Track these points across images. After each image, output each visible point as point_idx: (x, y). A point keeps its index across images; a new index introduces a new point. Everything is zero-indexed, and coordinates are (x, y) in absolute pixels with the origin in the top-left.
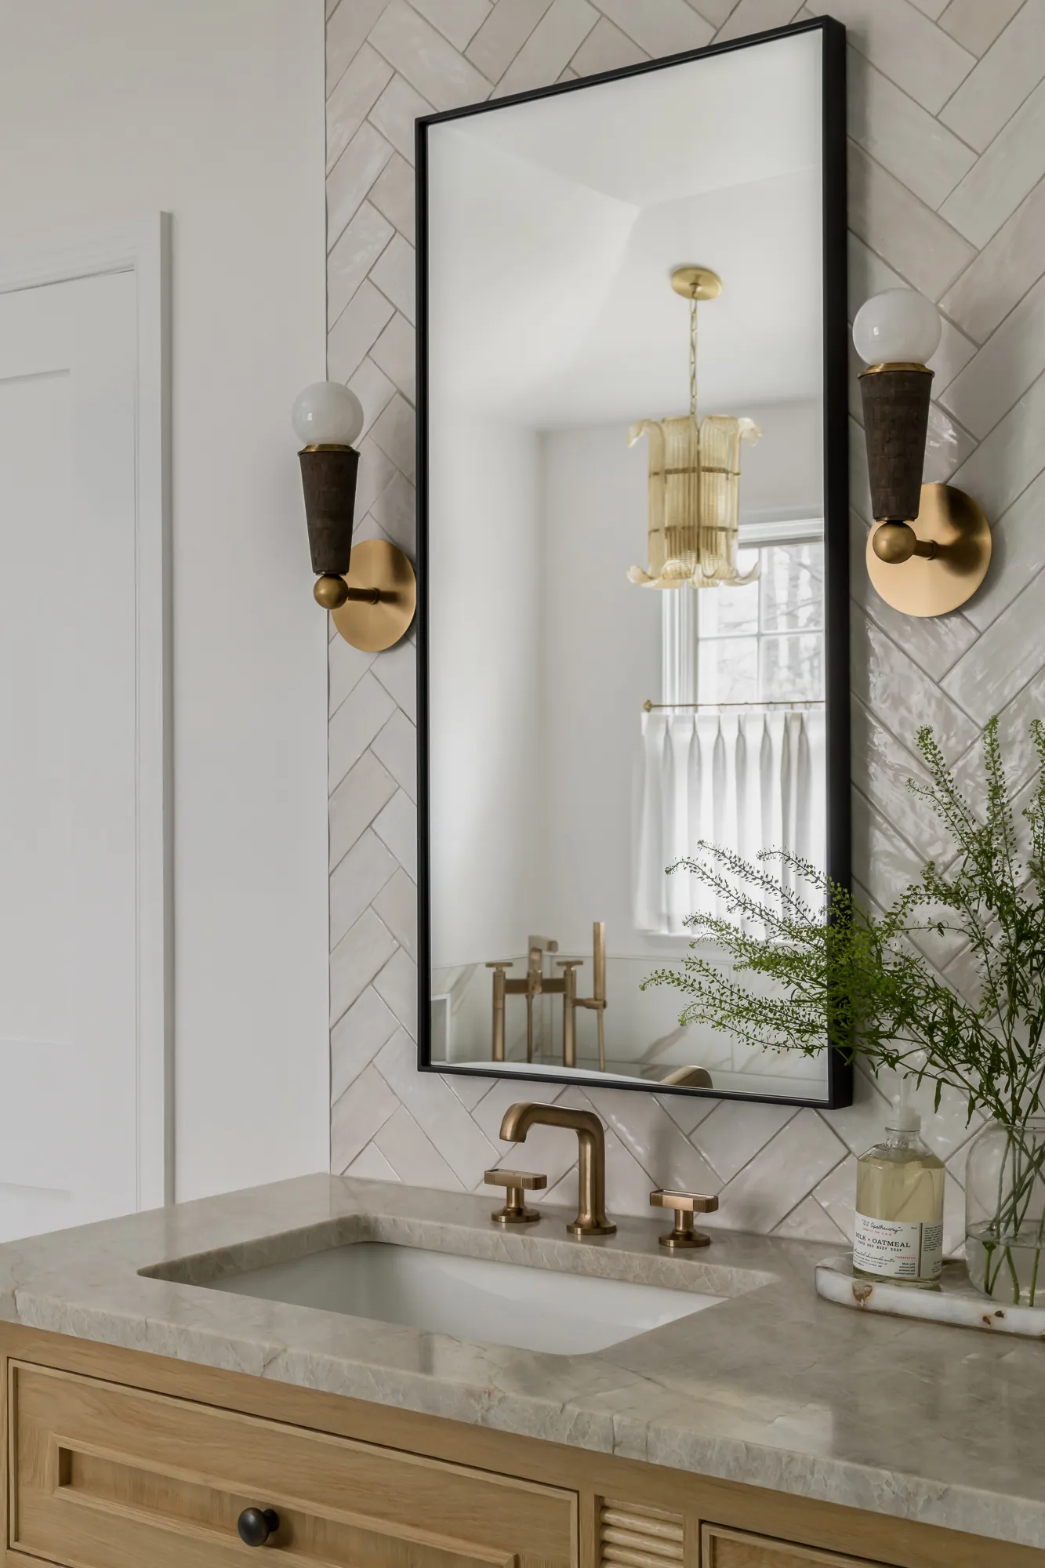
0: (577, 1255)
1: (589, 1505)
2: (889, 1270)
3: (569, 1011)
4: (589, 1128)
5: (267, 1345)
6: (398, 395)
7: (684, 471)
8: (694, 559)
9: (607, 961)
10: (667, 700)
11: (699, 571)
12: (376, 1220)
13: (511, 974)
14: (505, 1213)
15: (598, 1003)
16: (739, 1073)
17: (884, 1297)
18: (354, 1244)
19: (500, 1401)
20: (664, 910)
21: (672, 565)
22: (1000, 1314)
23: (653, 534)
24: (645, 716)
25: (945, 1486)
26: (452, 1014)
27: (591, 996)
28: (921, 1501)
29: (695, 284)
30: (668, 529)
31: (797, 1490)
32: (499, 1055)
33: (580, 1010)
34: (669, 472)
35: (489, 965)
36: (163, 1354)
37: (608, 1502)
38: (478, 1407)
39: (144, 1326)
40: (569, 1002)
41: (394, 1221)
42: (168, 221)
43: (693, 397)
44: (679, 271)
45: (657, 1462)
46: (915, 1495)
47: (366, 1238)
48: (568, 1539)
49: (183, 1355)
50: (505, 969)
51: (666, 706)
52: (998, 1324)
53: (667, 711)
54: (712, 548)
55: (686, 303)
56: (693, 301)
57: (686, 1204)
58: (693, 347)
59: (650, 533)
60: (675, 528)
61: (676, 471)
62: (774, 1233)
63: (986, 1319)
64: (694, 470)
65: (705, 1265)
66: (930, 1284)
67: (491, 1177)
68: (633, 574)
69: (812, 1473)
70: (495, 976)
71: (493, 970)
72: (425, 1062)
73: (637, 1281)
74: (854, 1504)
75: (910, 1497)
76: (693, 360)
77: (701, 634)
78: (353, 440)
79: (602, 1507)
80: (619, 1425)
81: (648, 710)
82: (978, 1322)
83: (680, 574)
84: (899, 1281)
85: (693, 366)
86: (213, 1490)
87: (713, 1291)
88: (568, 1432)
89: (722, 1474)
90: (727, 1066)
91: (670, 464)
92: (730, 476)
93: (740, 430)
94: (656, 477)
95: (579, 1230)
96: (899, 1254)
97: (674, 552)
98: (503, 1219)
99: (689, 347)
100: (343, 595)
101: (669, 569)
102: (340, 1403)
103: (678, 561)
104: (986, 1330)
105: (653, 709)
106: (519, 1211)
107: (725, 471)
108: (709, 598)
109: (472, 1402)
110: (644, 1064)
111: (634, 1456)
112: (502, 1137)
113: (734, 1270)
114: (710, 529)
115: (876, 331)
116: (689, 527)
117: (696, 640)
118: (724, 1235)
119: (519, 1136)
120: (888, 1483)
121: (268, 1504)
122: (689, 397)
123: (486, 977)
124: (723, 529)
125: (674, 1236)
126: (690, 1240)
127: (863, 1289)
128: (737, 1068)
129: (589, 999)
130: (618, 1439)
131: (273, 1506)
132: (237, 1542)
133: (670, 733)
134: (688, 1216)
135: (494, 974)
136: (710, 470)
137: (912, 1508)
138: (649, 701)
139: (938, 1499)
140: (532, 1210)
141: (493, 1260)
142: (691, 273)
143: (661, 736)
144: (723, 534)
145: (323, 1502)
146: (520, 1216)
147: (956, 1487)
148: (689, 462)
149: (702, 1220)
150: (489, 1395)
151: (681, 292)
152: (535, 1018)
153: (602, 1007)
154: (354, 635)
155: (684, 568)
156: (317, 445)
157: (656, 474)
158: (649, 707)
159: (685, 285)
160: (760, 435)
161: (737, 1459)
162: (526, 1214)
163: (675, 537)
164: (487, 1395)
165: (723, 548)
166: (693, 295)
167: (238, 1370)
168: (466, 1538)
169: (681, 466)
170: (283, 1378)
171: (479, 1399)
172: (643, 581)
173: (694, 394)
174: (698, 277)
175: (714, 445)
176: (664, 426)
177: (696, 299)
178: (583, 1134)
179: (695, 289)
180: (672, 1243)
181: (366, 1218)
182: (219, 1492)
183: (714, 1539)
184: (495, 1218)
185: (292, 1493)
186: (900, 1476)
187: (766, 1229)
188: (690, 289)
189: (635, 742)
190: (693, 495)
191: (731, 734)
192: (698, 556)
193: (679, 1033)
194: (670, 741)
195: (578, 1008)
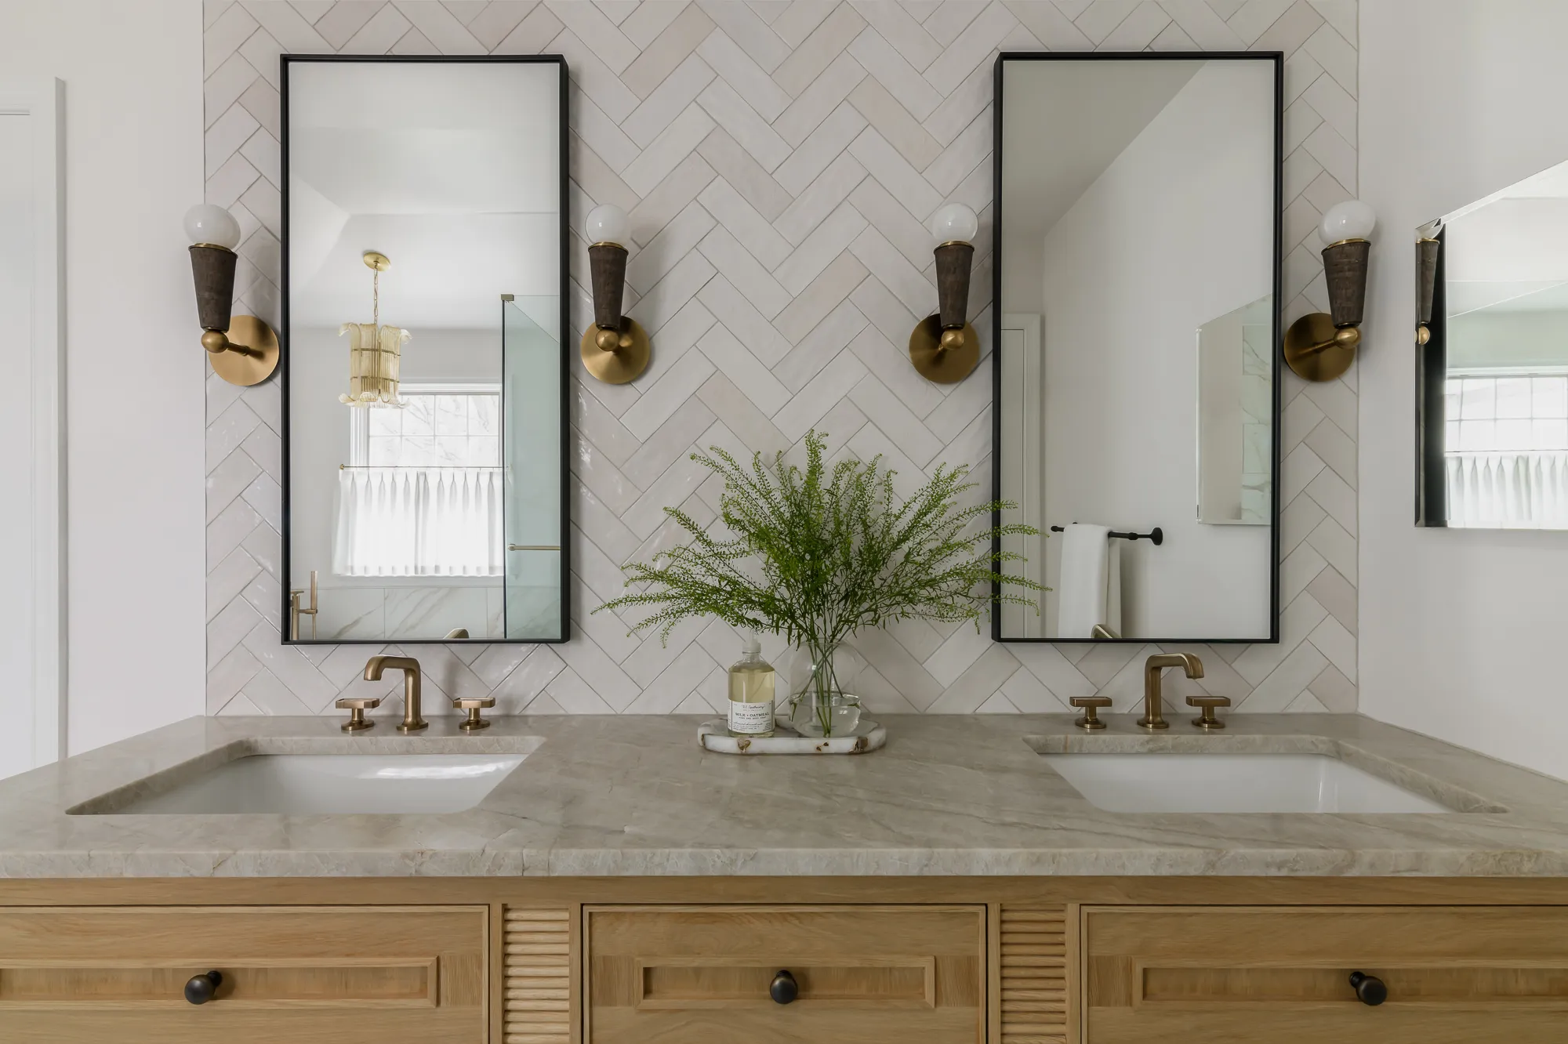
0: (410, 743)
1: (497, 910)
2: (760, 730)
4: (411, 668)
5: (216, 852)
6: (263, 228)
7: (373, 350)
8: (377, 393)
9: (318, 590)
10: (353, 463)
11: (380, 399)
12: (256, 741)
14: (351, 724)
15: (313, 611)
17: (757, 745)
18: (239, 759)
19: (431, 857)
20: (349, 564)
21: (366, 394)
22: (826, 744)
23: (354, 379)
24: (341, 471)
25: (755, 851)
28: (739, 863)
29: (376, 262)
30: (363, 377)
31: (658, 873)
33: (302, 615)
34: (363, 350)
36: (108, 876)
37: (509, 907)
38: (412, 864)
39: (88, 858)
40: (296, 612)
41: (271, 740)
42: (61, 87)
43: (376, 317)
44: (369, 253)
45: (556, 875)
46: (736, 860)
47: (248, 754)
48: (481, 937)
49: (129, 874)
51: (352, 467)
52: (825, 750)
53: (352, 470)
54: (387, 389)
55: (372, 271)
56: (376, 271)
57: (473, 704)
58: (376, 292)
59: (351, 379)
60: (366, 377)
61: (367, 350)
62: (524, 713)
63: (818, 748)
64: (377, 350)
65: (496, 737)
66: (770, 734)
67: (341, 704)
68: (342, 398)
69: (668, 860)
72: (286, 638)
73: (451, 752)
74: (698, 874)
75: (733, 862)
76: (376, 299)
77: (371, 434)
78: (233, 247)
79: (506, 909)
80: (527, 856)
81: (343, 469)
82: (813, 750)
83: (370, 399)
84: (760, 735)
85: (376, 301)
86: (154, 970)
87: (502, 751)
88: (487, 868)
89: (605, 873)
91: (364, 346)
92: (395, 355)
93: (401, 336)
94: (356, 351)
95: (406, 728)
96: (765, 719)
97: (364, 389)
98: (350, 728)
99: (374, 292)
100: (225, 345)
101: (364, 397)
102: (282, 883)
103: (369, 393)
104: (819, 753)
105: (345, 469)
106: (360, 722)
107: (393, 353)
108: (376, 413)
109: (408, 861)
111: (540, 874)
112: (366, 679)
113: (515, 737)
114: (386, 379)
115: (600, 225)
116: (374, 378)
117: (368, 437)
118: (498, 718)
119: (377, 676)
120: (719, 857)
121: (208, 969)
124: (393, 380)
125: (469, 723)
126: (478, 724)
127: (743, 743)
129: (308, 610)
130: (526, 865)
131: (216, 969)
132: (184, 1004)
133: (355, 480)
134: (477, 711)
136: (385, 351)
137: (734, 868)
138: (343, 464)
139: (751, 859)
140: (369, 721)
141: (348, 754)
142: (375, 256)
143: (349, 482)
144: (392, 383)
145: (266, 956)
146: (361, 725)
147: (763, 850)
148: (374, 346)
149: (485, 712)
150: (422, 853)
151: (369, 265)
153: (315, 614)
154: (227, 375)
155: (373, 397)
156: (205, 244)
158: (343, 467)
159: (370, 260)
161: (615, 862)
162: (364, 723)
163: (366, 382)
164: (420, 855)
165: (392, 389)
166: (376, 268)
167: (188, 875)
168: (396, 955)
169: (370, 347)
170: (233, 874)
171: (412, 859)
172: (348, 401)
173: (376, 315)
174: (378, 258)
175: (387, 341)
176: (360, 328)
178: (408, 671)
179: (377, 264)
180: (468, 728)
181: (248, 742)
182: (162, 970)
183: (591, 914)
184: (344, 729)
185: (236, 956)
186: (726, 851)
187: (517, 712)
188: (374, 264)
189: (335, 484)
190: (376, 362)
191: (388, 480)
192: (380, 393)
193: (356, 623)
194: (355, 484)
195: (300, 614)
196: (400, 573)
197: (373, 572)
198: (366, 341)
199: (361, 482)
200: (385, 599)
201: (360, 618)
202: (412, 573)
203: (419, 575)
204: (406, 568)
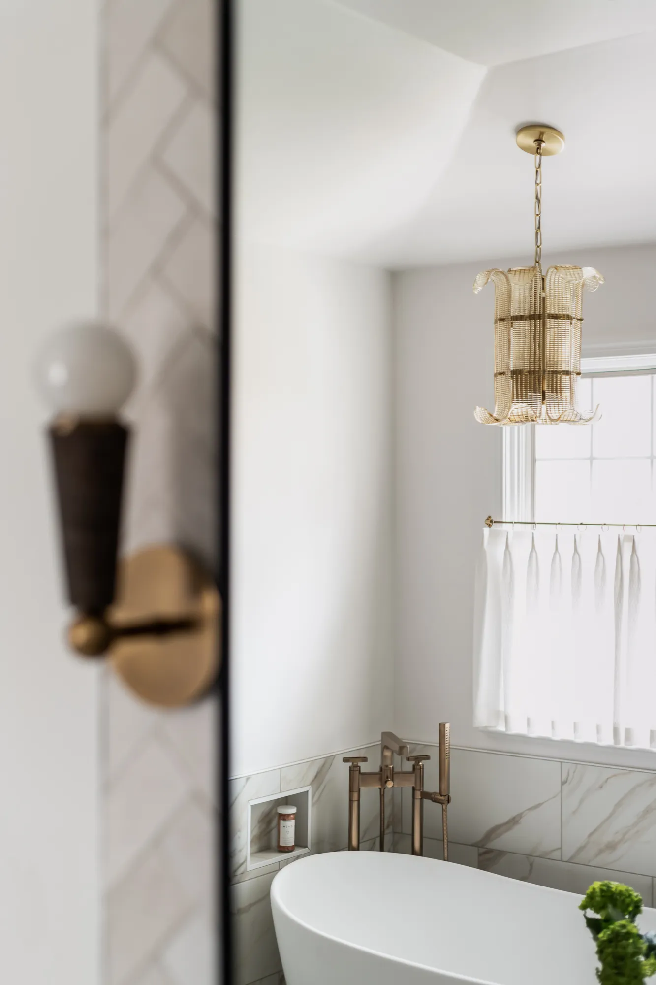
3: (417, 803)
7: (531, 317)
9: (451, 751)
10: (506, 516)
13: (364, 767)
15: (443, 798)
16: (566, 862)
20: (502, 709)
21: (518, 408)
23: (499, 377)
24: (486, 530)
26: (313, 805)
27: (438, 791)
29: (539, 141)
30: (514, 373)
32: (354, 842)
33: (427, 803)
34: (514, 319)
35: (346, 760)
40: (418, 795)
43: (538, 247)
44: (525, 128)
50: (361, 764)
51: (506, 522)
53: (507, 527)
54: (556, 389)
55: (532, 158)
56: (538, 156)
58: (538, 200)
59: (495, 375)
60: (520, 371)
61: (521, 318)
64: (539, 317)
68: (479, 414)
70: (351, 771)
71: (350, 764)
76: (538, 213)
81: (490, 526)
83: (527, 417)
85: (538, 217)
90: (556, 855)
91: (515, 311)
92: (574, 321)
93: (585, 277)
94: (502, 322)
97: (520, 395)
99: (535, 200)
101: (515, 413)
103: (524, 405)
105: (493, 525)
107: (568, 318)
110: (482, 847)
114: (556, 372)
116: (534, 372)
117: (534, 461)
122: (535, 247)
123: (342, 771)
124: (567, 373)
128: (565, 859)
129: (435, 793)
133: (510, 548)
135: (350, 768)
136: (556, 317)
138: (490, 517)
142: (536, 133)
143: (501, 550)
144: (565, 378)
148: (535, 310)
151: (525, 149)
152: (387, 799)
153: (447, 802)
155: (530, 412)
157: (502, 320)
158: (490, 522)
159: (529, 140)
160: (602, 282)
163: (521, 381)
165: (566, 392)
166: (538, 151)
169: (527, 313)
172: (489, 422)
173: (539, 244)
174: (542, 134)
176: (510, 276)
177: (541, 154)
179: (540, 145)
188: (535, 145)
189: (478, 554)
190: (539, 342)
191: (566, 551)
192: (544, 399)
193: (514, 821)
194: (510, 554)
195: (425, 801)
196: (587, 736)
197: (540, 731)
198: (520, 303)
199: (520, 553)
200: (563, 783)
201: (520, 816)
202: (607, 740)
203: (622, 744)
204: (598, 729)
